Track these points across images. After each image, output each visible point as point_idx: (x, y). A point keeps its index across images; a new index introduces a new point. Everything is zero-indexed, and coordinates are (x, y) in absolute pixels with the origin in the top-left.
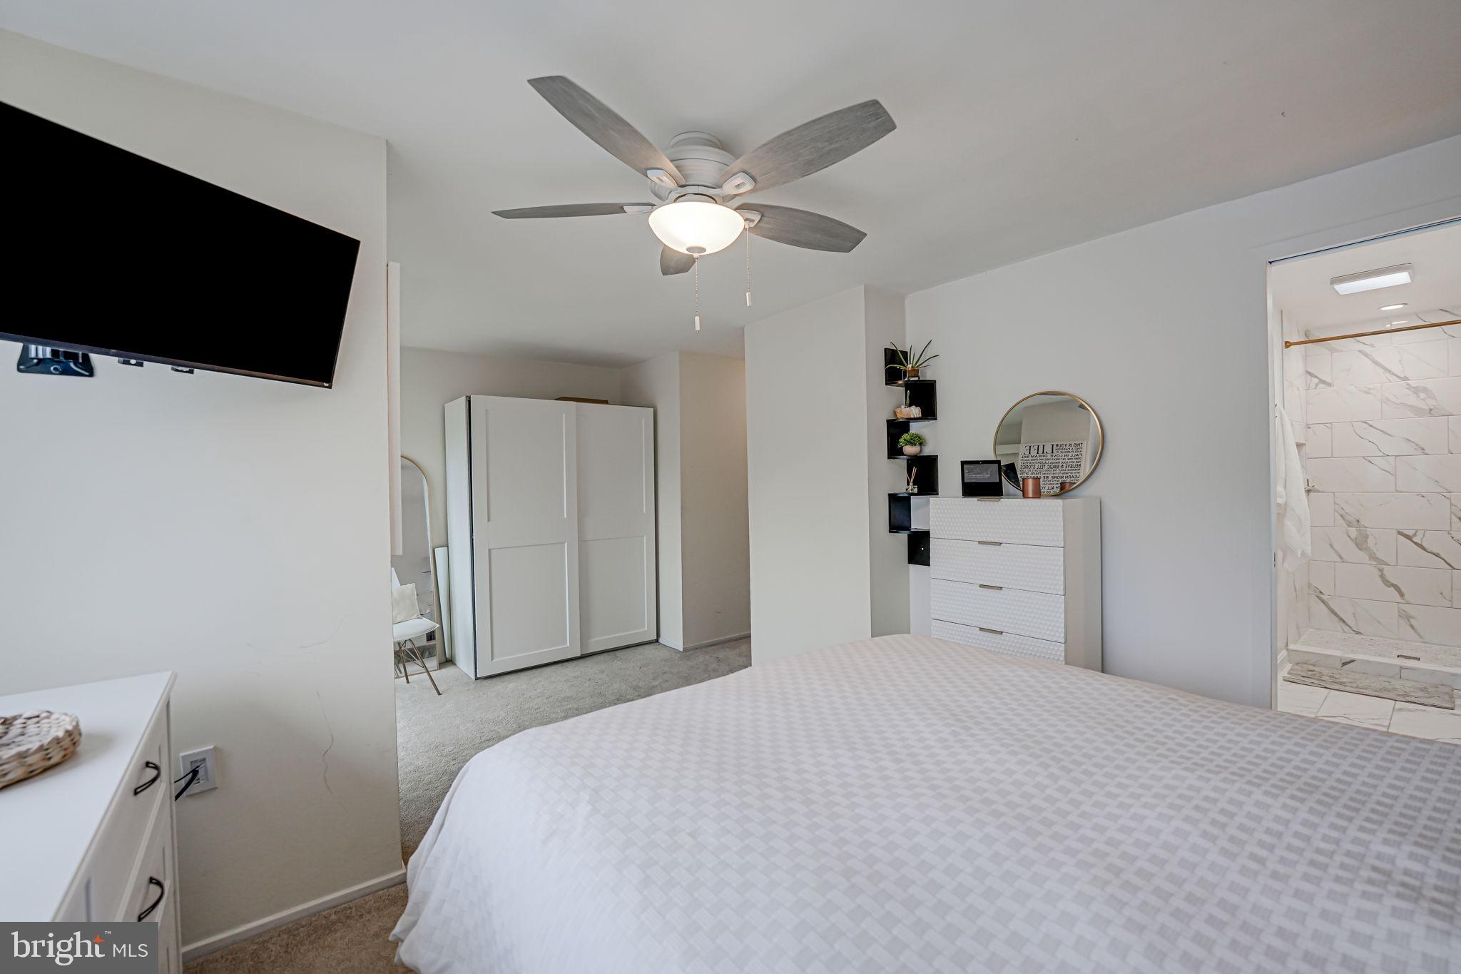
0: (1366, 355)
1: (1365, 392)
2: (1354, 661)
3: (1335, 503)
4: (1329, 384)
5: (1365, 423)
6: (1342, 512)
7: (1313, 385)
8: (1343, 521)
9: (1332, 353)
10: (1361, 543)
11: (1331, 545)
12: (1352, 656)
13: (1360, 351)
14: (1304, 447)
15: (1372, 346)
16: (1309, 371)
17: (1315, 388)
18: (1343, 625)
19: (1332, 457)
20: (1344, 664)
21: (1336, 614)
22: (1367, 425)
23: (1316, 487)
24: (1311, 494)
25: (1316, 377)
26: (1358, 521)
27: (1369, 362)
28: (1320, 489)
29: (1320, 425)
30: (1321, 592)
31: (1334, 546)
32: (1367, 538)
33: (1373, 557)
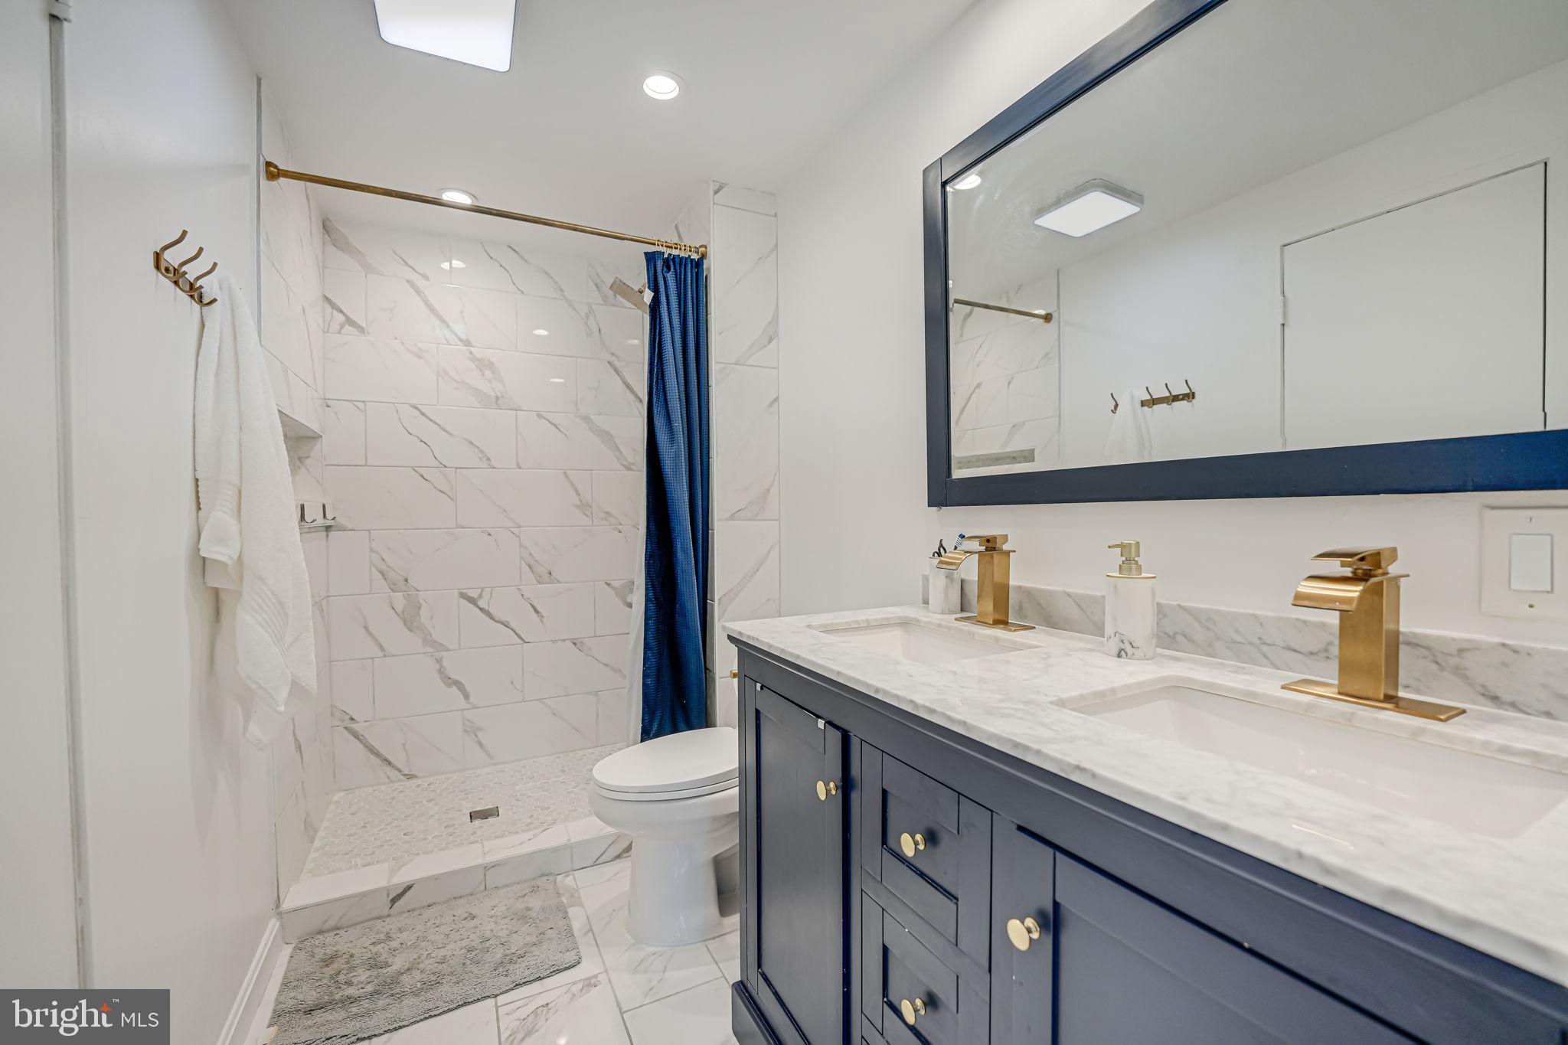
0: (418, 291)
1: (415, 354)
2: (409, 887)
3: (371, 550)
4: (361, 330)
5: (417, 408)
6: (384, 567)
7: (335, 326)
8: (383, 582)
9: (367, 273)
10: (410, 618)
11: (366, 628)
12: (404, 877)
13: (408, 281)
14: (319, 444)
15: (426, 278)
16: (327, 295)
17: (339, 332)
18: (388, 769)
19: (366, 465)
20: (394, 901)
21: (377, 754)
22: (417, 413)
23: (340, 520)
24: (331, 534)
25: (341, 311)
26: (406, 580)
27: (421, 303)
28: (349, 525)
29: (349, 404)
30: (352, 719)
31: (370, 628)
32: (420, 608)
33: (428, 641)
